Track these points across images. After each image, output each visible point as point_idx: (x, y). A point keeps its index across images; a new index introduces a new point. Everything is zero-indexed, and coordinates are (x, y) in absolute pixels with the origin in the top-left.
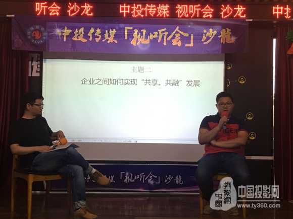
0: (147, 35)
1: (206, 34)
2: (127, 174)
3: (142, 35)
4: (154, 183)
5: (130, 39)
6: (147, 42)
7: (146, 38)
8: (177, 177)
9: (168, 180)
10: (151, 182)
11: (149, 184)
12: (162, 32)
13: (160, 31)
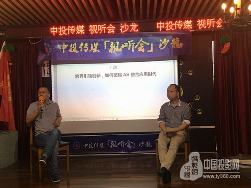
0: (120, 45)
1: (161, 42)
2: (112, 142)
3: (116, 45)
4: (131, 148)
5: (108, 49)
6: (121, 50)
7: (120, 47)
8: (147, 143)
9: (141, 145)
10: (129, 147)
11: (128, 148)
12: (131, 43)
13: (129, 42)
